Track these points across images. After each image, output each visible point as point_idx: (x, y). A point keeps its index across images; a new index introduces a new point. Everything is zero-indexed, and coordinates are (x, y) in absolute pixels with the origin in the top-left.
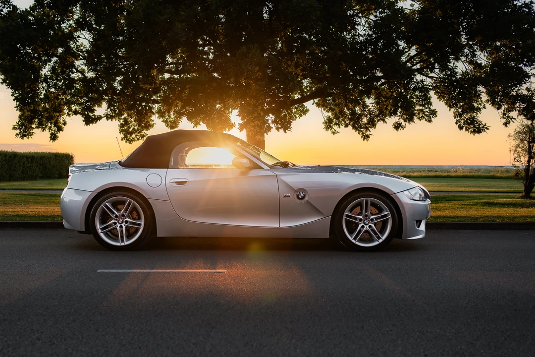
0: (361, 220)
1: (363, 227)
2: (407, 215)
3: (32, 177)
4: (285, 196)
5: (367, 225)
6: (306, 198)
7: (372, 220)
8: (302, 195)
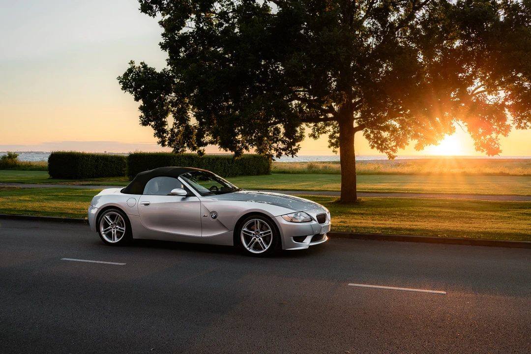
0: (254, 234)
1: (255, 239)
2: (283, 232)
3: (233, 174)
4: (204, 216)
5: (258, 238)
6: (217, 218)
7: (261, 234)
8: (214, 215)
